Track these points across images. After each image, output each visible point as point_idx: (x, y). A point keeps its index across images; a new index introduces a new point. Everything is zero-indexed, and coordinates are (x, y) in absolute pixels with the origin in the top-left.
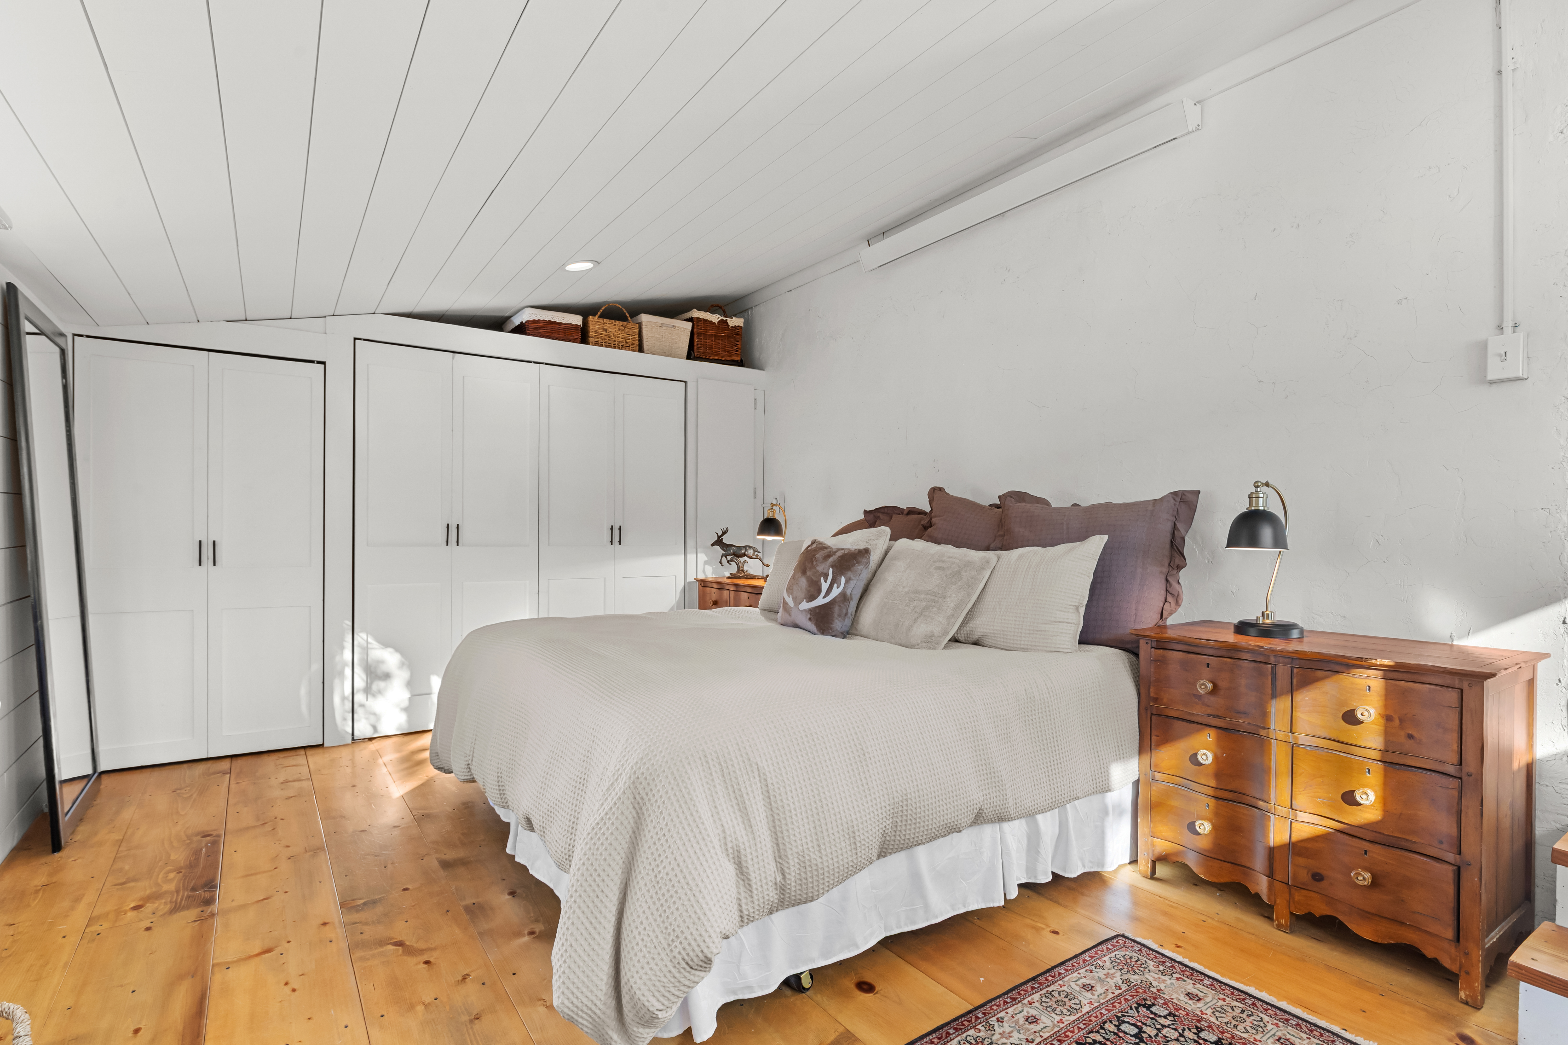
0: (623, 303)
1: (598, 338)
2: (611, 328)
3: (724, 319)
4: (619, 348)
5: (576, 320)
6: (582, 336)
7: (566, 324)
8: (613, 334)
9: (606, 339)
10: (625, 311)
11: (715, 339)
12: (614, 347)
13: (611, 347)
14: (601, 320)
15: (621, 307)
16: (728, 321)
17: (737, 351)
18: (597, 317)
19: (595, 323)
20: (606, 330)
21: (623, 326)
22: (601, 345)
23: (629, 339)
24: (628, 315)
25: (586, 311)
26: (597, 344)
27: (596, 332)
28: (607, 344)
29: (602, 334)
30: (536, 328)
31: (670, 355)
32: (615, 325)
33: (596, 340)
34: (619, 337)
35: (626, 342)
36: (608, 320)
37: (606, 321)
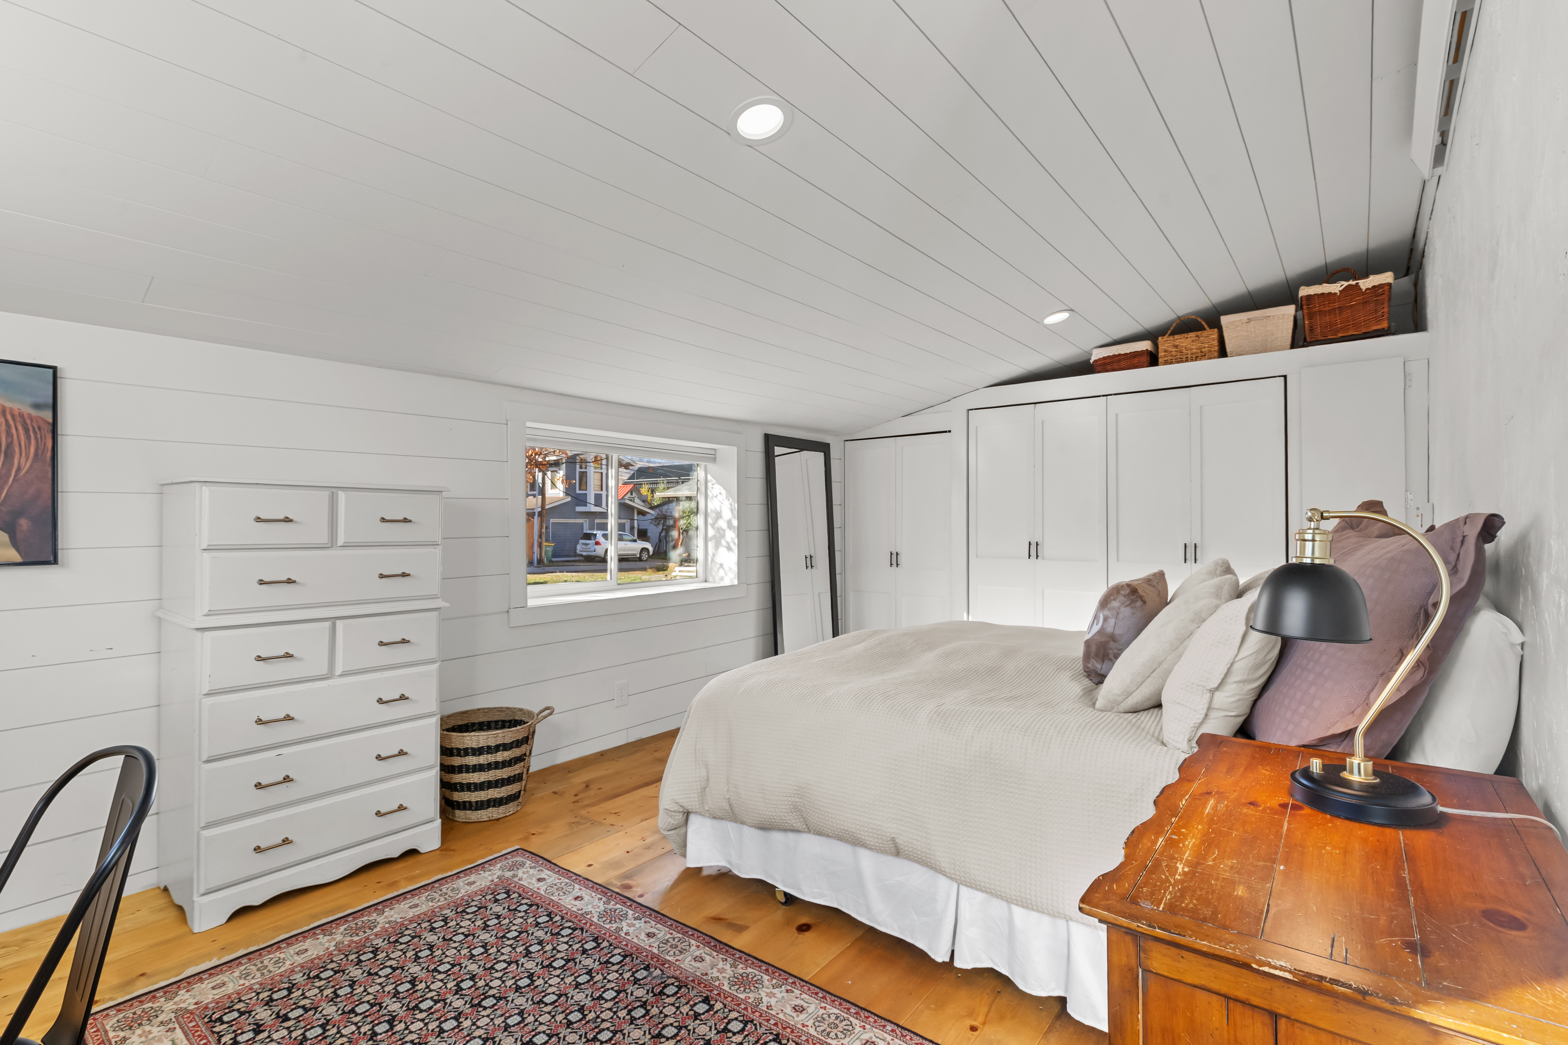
0: (1198, 313)
1: (1167, 357)
2: (1183, 343)
3: (1354, 283)
4: (1192, 360)
5: (1145, 345)
6: (1153, 359)
7: (1130, 353)
8: (1186, 348)
9: (1177, 355)
10: (1200, 320)
11: (1339, 313)
12: (1187, 361)
13: (1182, 362)
14: (1171, 338)
15: (1195, 317)
16: (1360, 284)
17: (1383, 316)
18: (1166, 336)
19: (1165, 343)
20: (1176, 346)
21: (1197, 336)
22: (1171, 363)
23: (1205, 348)
24: (1204, 323)
25: (1153, 335)
26: (1166, 363)
27: (1165, 351)
28: (1179, 360)
29: (1172, 351)
30: (1105, 364)
31: (1265, 350)
32: (1187, 338)
33: (1166, 359)
34: (1193, 349)
35: (1201, 352)
36: (1180, 335)
37: (1176, 337)
